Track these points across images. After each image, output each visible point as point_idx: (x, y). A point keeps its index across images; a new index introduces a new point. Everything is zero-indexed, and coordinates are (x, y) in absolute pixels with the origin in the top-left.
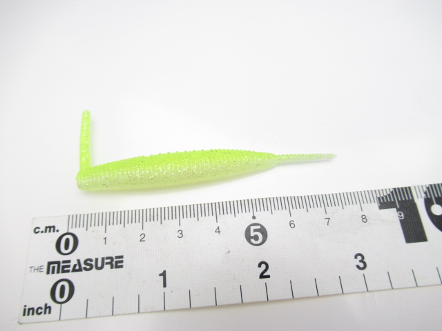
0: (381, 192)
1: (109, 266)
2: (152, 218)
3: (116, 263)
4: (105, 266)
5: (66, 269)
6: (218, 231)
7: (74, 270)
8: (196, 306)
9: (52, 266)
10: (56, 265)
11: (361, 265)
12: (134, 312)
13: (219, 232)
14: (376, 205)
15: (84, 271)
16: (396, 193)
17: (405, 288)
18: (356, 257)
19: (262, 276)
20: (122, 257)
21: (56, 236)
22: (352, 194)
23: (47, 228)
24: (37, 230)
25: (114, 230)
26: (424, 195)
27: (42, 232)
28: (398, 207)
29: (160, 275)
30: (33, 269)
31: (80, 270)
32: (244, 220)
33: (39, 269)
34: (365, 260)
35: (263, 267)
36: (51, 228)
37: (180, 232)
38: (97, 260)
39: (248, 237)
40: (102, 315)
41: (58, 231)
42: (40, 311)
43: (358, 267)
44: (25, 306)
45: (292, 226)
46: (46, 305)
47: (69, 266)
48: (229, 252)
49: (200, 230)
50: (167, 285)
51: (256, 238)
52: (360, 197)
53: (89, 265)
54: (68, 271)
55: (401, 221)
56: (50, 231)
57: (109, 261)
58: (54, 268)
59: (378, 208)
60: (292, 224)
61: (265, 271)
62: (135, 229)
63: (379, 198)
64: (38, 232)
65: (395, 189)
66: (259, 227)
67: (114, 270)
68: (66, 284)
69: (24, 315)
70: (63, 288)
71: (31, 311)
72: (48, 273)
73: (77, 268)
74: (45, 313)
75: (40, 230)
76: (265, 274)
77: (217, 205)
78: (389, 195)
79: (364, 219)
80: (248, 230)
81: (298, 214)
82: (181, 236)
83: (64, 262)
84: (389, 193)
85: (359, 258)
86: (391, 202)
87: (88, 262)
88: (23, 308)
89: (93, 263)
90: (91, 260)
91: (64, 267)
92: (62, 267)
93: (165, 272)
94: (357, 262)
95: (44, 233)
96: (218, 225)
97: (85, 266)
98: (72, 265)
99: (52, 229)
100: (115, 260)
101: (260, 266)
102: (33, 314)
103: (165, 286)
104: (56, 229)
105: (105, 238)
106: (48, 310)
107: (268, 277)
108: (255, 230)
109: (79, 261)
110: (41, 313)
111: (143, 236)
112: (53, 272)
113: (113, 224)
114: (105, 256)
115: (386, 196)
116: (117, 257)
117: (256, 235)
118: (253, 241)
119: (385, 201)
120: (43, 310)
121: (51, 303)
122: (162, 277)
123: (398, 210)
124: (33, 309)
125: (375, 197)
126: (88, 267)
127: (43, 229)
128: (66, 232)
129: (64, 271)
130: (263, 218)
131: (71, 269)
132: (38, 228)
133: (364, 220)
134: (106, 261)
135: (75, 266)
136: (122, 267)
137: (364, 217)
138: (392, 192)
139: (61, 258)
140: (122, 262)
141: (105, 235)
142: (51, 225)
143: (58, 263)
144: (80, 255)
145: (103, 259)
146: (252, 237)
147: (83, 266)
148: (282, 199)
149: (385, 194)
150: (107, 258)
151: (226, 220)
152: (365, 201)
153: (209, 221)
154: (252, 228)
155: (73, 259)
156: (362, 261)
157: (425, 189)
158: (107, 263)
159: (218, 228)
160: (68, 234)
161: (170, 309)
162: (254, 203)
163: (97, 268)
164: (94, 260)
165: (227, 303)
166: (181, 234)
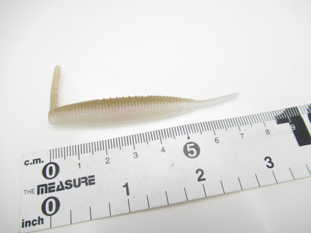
0: (277, 112)
1: (84, 184)
2: (113, 146)
3: (89, 181)
4: (82, 184)
5: (52, 189)
6: (163, 150)
7: (58, 189)
8: (153, 207)
9: (41, 188)
10: (44, 187)
11: (270, 165)
12: (107, 216)
13: (164, 151)
14: (274, 122)
15: (66, 190)
16: (288, 112)
17: (303, 178)
18: (265, 159)
19: (199, 180)
20: (93, 176)
21: (42, 165)
22: (257, 115)
23: (34, 160)
24: (27, 163)
25: (85, 157)
26: (307, 112)
27: (31, 164)
28: (290, 121)
29: (124, 186)
30: (26, 191)
31: (63, 189)
32: (182, 140)
33: (32, 192)
34: (272, 161)
35: (200, 173)
36: (37, 161)
37: (135, 154)
38: (75, 180)
39: (186, 152)
40: (83, 221)
41: (43, 162)
42: (35, 223)
43: (268, 166)
44: (23, 220)
45: (217, 141)
46: (39, 217)
47: (54, 187)
48: (173, 164)
49: (150, 150)
50: (130, 193)
51: (192, 152)
52: (263, 117)
53: (69, 184)
54: (54, 191)
55: (294, 131)
56: (37, 163)
57: (84, 180)
58: (42, 189)
59: (276, 124)
60: (216, 140)
61: (201, 175)
62: (101, 155)
63: (276, 117)
64: (28, 164)
65: (286, 109)
66: (193, 145)
67: (89, 186)
68: (53, 201)
69: (23, 227)
70: (51, 203)
72: (38, 193)
73: (60, 187)
74: (39, 224)
75: (29, 163)
76: (202, 178)
77: (160, 131)
78: (283, 114)
79: (267, 132)
80: (185, 147)
81: (220, 133)
83: (50, 184)
84: (282, 112)
85: (268, 160)
86: (285, 119)
87: (69, 182)
88: (21, 222)
89: (72, 183)
90: (70, 181)
91: (50, 188)
92: (49, 188)
93: (127, 184)
94: (267, 163)
95: (32, 165)
96: (162, 146)
97: (66, 186)
98: (56, 186)
99: (38, 161)
100: (88, 179)
101: (197, 172)
102: (30, 226)
103: (128, 194)
105: (79, 164)
106: (41, 221)
107: (204, 179)
108: (190, 147)
109: (61, 182)
110: (36, 224)
111: (107, 159)
112: (42, 193)
113: (84, 153)
115: (281, 115)
116: (89, 177)
117: (192, 150)
118: (190, 155)
119: (281, 118)
120: (37, 222)
121: (43, 216)
122: (125, 188)
123: (290, 124)
124: (29, 222)
125: (273, 116)
126: (69, 186)
127: (32, 162)
128: (49, 162)
129: (50, 191)
130: (195, 138)
131: (56, 189)
132: (28, 161)
133: (268, 133)
134: (82, 180)
135: (58, 186)
136: (94, 183)
138: (285, 112)
139: (47, 182)
140: (94, 180)
141: (79, 162)
142: (38, 158)
143: (45, 185)
144: (62, 177)
145: (79, 179)
146: (189, 152)
148: (208, 123)
149: (280, 114)
150: (82, 178)
151: (168, 142)
152: (267, 120)
153: (156, 144)
154: (188, 146)
155: (57, 181)
156: (270, 162)
157: (307, 108)
158: (83, 182)
159: (163, 148)
160: (51, 163)
161: (134, 210)
162: (187, 127)
163: (76, 186)
164: (73, 181)
165: (176, 202)
166: (136, 155)
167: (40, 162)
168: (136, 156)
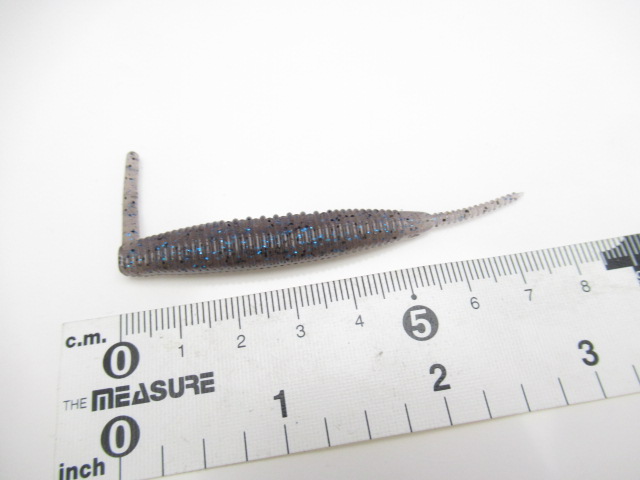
0: (606, 243)
1: (192, 390)
2: (253, 309)
3: (203, 384)
4: (186, 390)
5: (122, 400)
6: (360, 322)
7: (137, 401)
8: (338, 443)
9: (99, 397)
10: (106, 396)
11: (591, 358)
12: (240, 461)
13: (362, 323)
14: (601, 264)
15: (152, 402)
16: (630, 244)
18: (580, 346)
19: (438, 387)
20: (211, 374)
21: (103, 348)
22: (562, 250)
23: (86, 337)
24: (71, 342)
25: (194, 333)
27: (80, 344)
28: (636, 264)
29: (276, 398)
30: (69, 404)
31: (146, 400)
32: (400, 301)
33: (80, 404)
34: (594, 350)
35: (438, 372)
36: (93, 338)
37: (300, 328)
38: (171, 382)
39: (409, 328)
40: (188, 469)
41: (104, 341)
42: (86, 471)
43: (585, 361)
44: (62, 465)
45: (475, 305)
46: (95, 460)
47: (127, 396)
48: (381, 353)
49: (330, 323)
50: (288, 413)
51: (421, 328)
52: (575, 253)
53: (159, 391)
54: (127, 404)
56: (92, 343)
57: (191, 382)
58: (103, 399)
59: (605, 268)
60: (474, 303)
61: (442, 378)
62: (227, 328)
63: (604, 253)
64: (74, 344)
65: (627, 237)
66: (423, 311)
67: (201, 395)
68: (125, 425)
69: (61, 479)
70: (120, 430)
71: (72, 473)
72: (94, 408)
73: (141, 397)
74: (95, 474)
75: (76, 342)
76: (442, 384)
77: (354, 281)
78: (619, 247)
79: (585, 286)
80: (407, 318)
81: (481, 287)
82: (302, 334)
83: (119, 389)
84: (618, 244)
85: (586, 347)
86: (624, 257)
87: (158, 386)
88: (58, 469)
89: (166, 387)
90: (162, 383)
91: (119, 397)
92: (116, 397)
93: (282, 392)
94: (583, 353)
95: (83, 347)
96: (358, 313)
97: (153, 393)
98: (132, 393)
99: (95, 338)
100: (200, 380)
101: (432, 371)
102: (75, 477)
103: (285, 415)
104: (102, 338)
105: (181, 347)
106: (99, 468)
107: (447, 387)
108: (419, 317)
109: (142, 386)
110: (89, 474)
111: (241, 339)
112: (103, 408)
113: (192, 323)
114: (184, 375)
115: (615, 250)
116: (203, 376)
117: (421, 323)
118: (416, 333)
119: (615, 256)
120: (91, 470)
121: (103, 457)
122: (278, 401)
123: (636, 269)
124: (75, 469)
125: (598, 251)
126: (158, 395)
127: (82, 340)
128: (118, 341)
129: (119, 405)
130: (429, 297)
131: (131, 399)
132: (73, 338)
133: (586, 289)
134: (186, 382)
135: (137, 394)
136: (212, 390)
137: (584, 283)
138: (623, 243)
139: (113, 384)
140: (212, 382)
141: (181, 342)
142: (94, 333)
143: (109, 391)
144: (145, 375)
145: (181, 380)
146: (415, 328)
147: (150, 393)
148: (455, 265)
149: (614, 247)
150: (188, 378)
151: (371, 305)
152: (584, 259)
153: (343, 308)
154: (413, 314)
155: (133, 383)
156: (590, 352)
158: (188, 386)
159: (360, 317)
160: (121, 344)
161: (297, 450)
162: (411, 274)
163: (175, 395)
164: (167, 382)
165: (388, 435)
166: (302, 330)
167: (98, 342)
168: (301, 334)
